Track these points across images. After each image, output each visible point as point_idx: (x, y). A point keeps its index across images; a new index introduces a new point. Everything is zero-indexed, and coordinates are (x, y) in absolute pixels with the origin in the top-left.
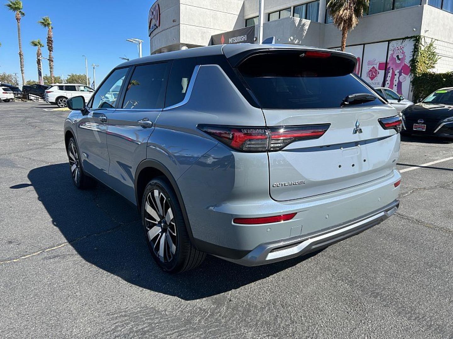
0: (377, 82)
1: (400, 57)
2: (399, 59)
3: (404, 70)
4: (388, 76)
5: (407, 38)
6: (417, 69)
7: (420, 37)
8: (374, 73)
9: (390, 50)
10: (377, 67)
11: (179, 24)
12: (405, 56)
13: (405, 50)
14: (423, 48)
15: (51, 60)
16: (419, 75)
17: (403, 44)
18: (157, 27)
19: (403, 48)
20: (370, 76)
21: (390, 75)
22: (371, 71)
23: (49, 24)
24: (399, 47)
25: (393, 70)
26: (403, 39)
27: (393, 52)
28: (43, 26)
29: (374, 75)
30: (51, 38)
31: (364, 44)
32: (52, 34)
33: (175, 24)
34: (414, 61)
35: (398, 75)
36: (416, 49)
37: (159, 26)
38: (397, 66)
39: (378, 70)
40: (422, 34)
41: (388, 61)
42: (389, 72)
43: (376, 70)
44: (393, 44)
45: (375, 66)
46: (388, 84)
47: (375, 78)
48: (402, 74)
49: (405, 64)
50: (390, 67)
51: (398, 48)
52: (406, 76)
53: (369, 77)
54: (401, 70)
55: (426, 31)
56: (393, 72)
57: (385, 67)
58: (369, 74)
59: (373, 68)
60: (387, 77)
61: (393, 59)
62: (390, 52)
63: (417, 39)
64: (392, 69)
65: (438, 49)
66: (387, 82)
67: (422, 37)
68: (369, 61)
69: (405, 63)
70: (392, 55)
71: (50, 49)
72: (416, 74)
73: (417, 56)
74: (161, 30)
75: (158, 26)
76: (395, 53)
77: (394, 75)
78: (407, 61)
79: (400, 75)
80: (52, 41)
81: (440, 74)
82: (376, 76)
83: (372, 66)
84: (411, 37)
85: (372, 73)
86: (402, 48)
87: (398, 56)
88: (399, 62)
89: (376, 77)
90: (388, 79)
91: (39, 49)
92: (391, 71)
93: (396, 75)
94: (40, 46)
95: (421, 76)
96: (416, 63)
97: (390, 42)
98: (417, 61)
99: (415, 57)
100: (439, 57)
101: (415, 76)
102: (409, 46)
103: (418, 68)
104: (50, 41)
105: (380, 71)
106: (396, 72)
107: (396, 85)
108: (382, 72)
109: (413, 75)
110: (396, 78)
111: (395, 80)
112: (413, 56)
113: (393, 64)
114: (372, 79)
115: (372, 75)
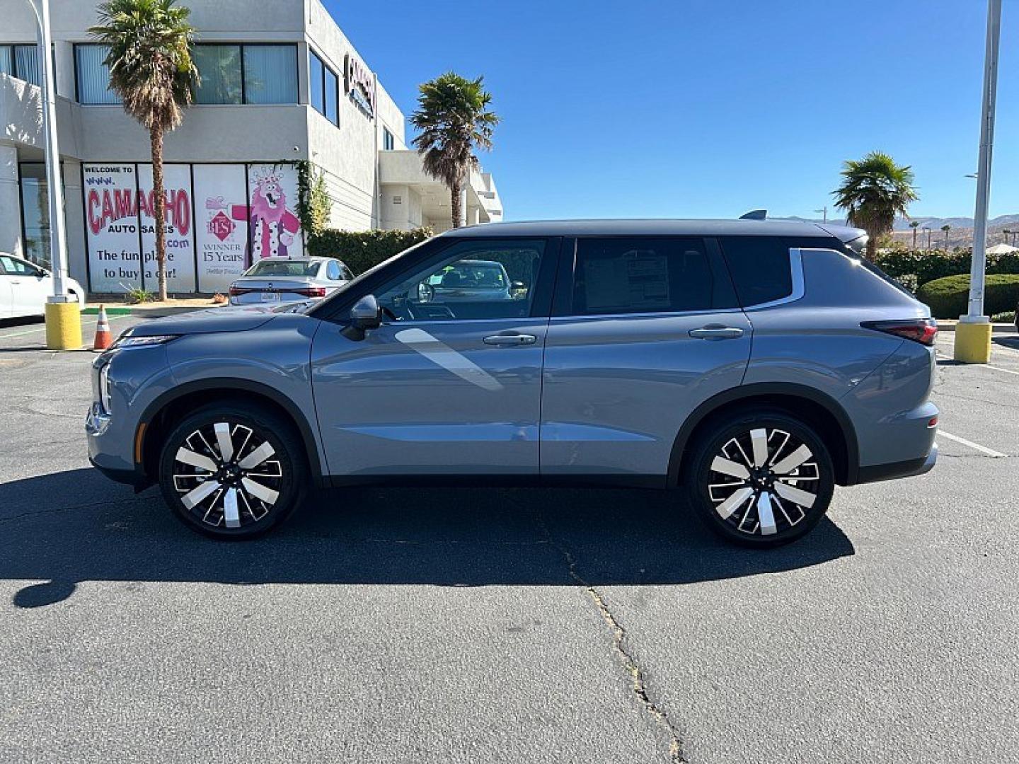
0: (234, 244)
1: (274, 197)
2: (274, 202)
3: (286, 223)
4: (257, 232)
5: (284, 162)
6: (313, 222)
7: (308, 162)
8: (225, 225)
9: (252, 181)
10: (228, 213)
12: (283, 196)
13: (281, 183)
14: (313, 184)
16: (319, 234)
17: (277, 174)
19: (277, 180)
20: (217, 232)
21: (259, 230)
22: (215, 220)
24: (269, 179)
25: (264, 222)
26: (276, 163)
27: (258, 186)
29: (225, 230)
31: (191, 164)
34: (304, 208)
35: (276, 231)
36: (304, 183)
38: (272, 214)
39: (232, 220)
40: (311, 158)
41: (251, 203)
42: (257, 225)
43: (228, 221)
44: (253, 170)
45: (224, 212)
46: (258, 248)
47: (229, 236)
48: (285, 230)
49: (286, 212)
50: (256, 216)
51: (266, 179)
52: (292, 234)
53: (216, 234)
54: (281, 221)
55: (315, 154)
56: (266, 227)
57: (245, 213)
58: (214, 227)
59: (221, 214)
60: (255, 234)
61: (259, 200)
62: (253, 187)
63: (303, 167)
64: (262, 219)
65: (331, 188)
66: (255, 246)
67: (310, 164)
68: (208, 201)
69: (287, 210)
70: (257, 191)
72: (313, 231)
73: (309, 198)
76: (263, 188)
77: (267, 231)
78: (291, 205)
79: (281, 232)
81: (355, 233)
82: (229, 232)
83: (217, 212)
84: (293, 162)
85: (220, 225)
86: (274, 179)
87: (269, 196)
88: (275, 207)
89: (230, 234)
90: (258, 238)
92: (260, 223)
93: (271, 231)
95: (324, 235)
96: (309, 211)
97: (249, 165)
98: (311, 208)
99: (305, 199)
101: (311, 235)
102: (288, 179)
103: (315, 221)
105: (237, 222)
106: (272, 226)
107: (275, 251)
108: (242, 226)
109: (306, 234)
110: (274, 236)
111: (271, 241)
112: (301, 197)
113: (262, 209)
114: (222, 236)
115: (219, 230)
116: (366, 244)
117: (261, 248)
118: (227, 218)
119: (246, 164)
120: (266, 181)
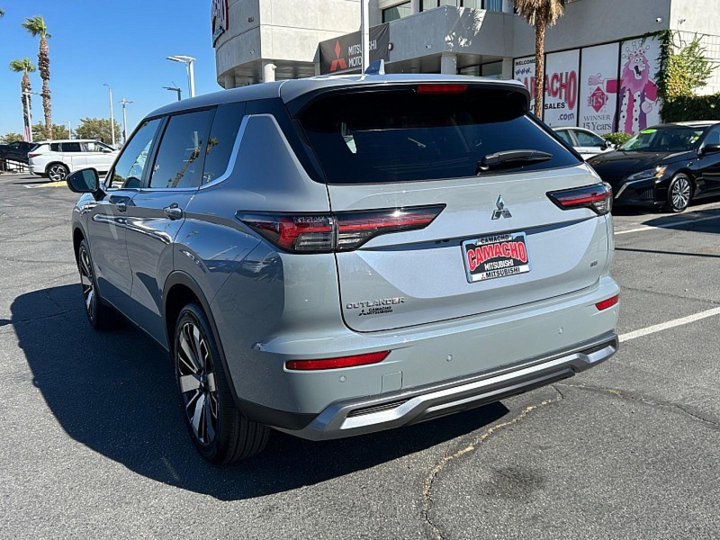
0: (606, 114)
1: (640, 69)
2: (639, 73)
3: (648, 91)
4: (624, 103)
5: (649, 35)
6: (668, 89)
7: (668, 33)
8: (600, 98)
9: (624, 56)
10: (604, 88)
11: (259, 26)
12: (647, 67)
13: (647, 56)
14: (677, 52)
15: (45, 96)
16: (671, 100)
17: (644, 46)
18: (224, 31)
19: (644, 52)
20: (594, 105)
21: (626, 101)
22: (594, 95)
23: (41, 29)
24: (638, 52)
25: (630, 93)
26: (642, 37)
27: (628, 60)
28: (31, 34)
29: (600, 103)
30: (46, 55)
31: (581, 48)
32: (46, 47)
33: (251, 25)
34: (661, 75)
35: (639, 100)
36: (664, 54)
37: (227, 29)
38: (637, 84)
39: (606, 94)
41: (622, 73)
42: (625, 96)
43: (603, 94)
44: (627, 45)
45: (600, 86)
46: (624, 117)
47: (602, 108)
48: (646, 98)
49: (649, 81)
50: (625, 87)
51: (635, 52)
52: (651, 102)
53: (593, 106)
54: (644, 91)
55: (682, 22)
56: (631, 96)
57: (616, 86)
58: (593, 101)
59: (598, 89)
60: (622, 105)
61: (628, 72)
62: (624, 61)
63: (666, 36)
64: (629, 90)
65: (711, 50)
66: (621, 115)
67: (673, 32)
68: (590, 78)
69: (650, 79)
70: (627, 65)
71: (45, 76)
72: (667, 98)
73: (667, 66)
74: (230, 36)
75: (225, 28)
76: (632, 62)
77: (632, 100)
78: (652, 78)
79: (643, 100)
80: (47, 60)
81: (705, 97)
82: (603, 104)
83: (595, 87)
84: (655, 34)
85: (597, 99)
86: (642, 52)
87: (636, 68)
88: (640, 77)
89: (603, 106)
90: (624, 108)
91: (26, 76)
92: (627, 94)
93: (635, 101)
94: (28, 70)
95: (675, 101)
96: (665, 78)
97: (622, 42)
98: (667, 76)
99: (663, 68)
100: (715, 65)
101: (666, 102)
102: (653, 49)
103: (669, 87)
104: (43, 60)
105: (609, 95)
106: (636, 96)
107: (636, 120)
108: (613, 97)
109: (661, 100)
110: (637, 105)
111: (634, 110)
112: (661, 66)
113: (629, 81)
114: (597, 108)
115: (596, 103)
116: (713, 106)
117: (626, 118)
118: (602, 93)
119: (620, 41)
120: (635, 55)
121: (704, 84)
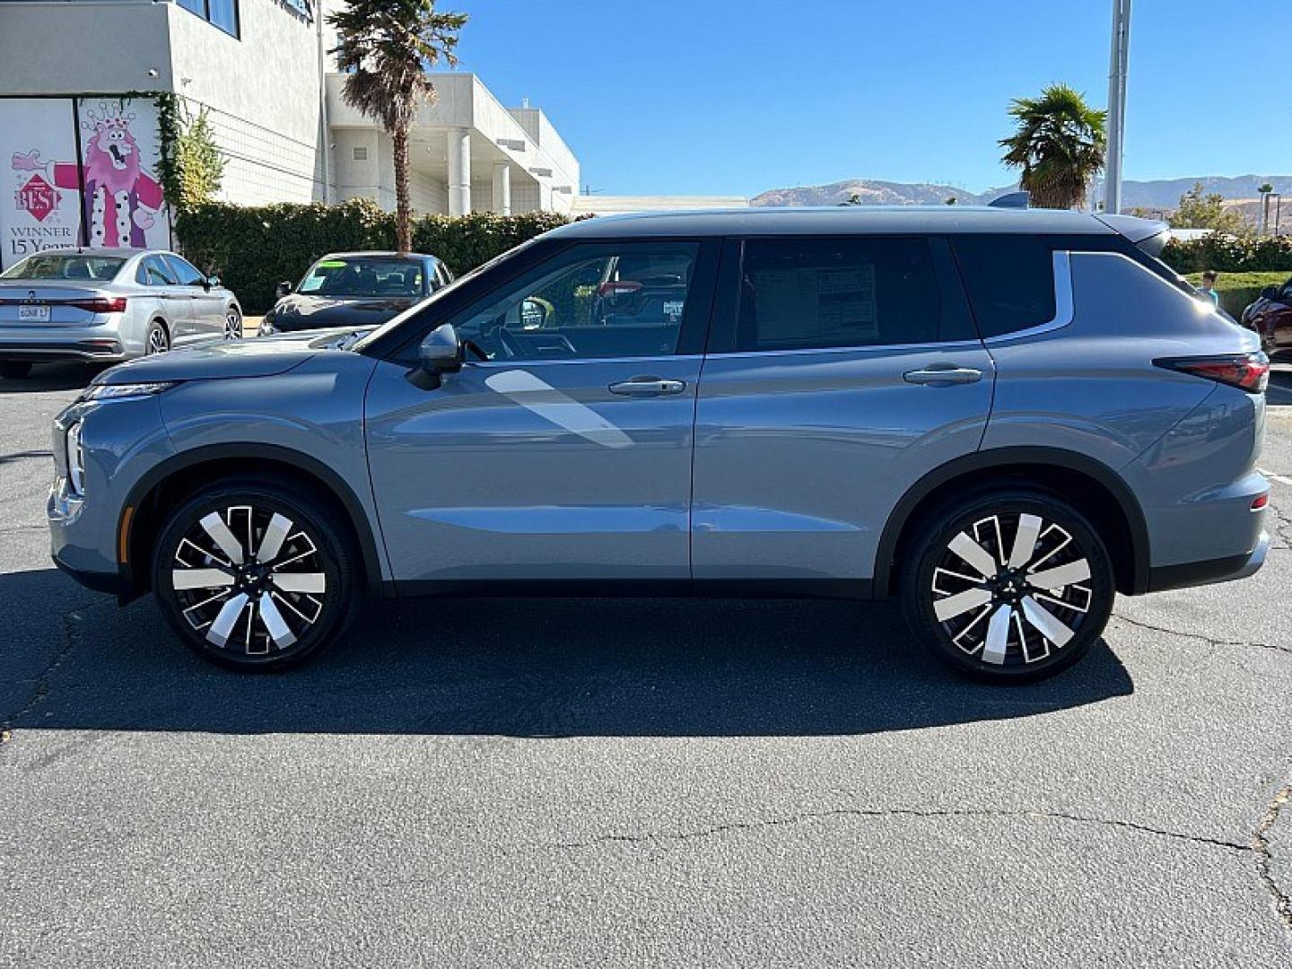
0: (61, 226)
1: (122, 152)
2: (122, 159)
3: (142, 192)
4: (96, 207)
5: (135, 95)
6: (184, 191)
7: (173, 96)
8: (44, 195)
9: (84, 125)
10: (49, 177)
12: (135, 150)
13: (132, 130)
14: (186, 132)
16: (193, 210)
17: (124, 113)
19: (125, 123)
20: (31, 207)
21: (99, 204)
22: (28, 189)
24: (113, 122)
25: (107, 192)
26: (122, 96)
27: (94, 134)
29: (44, 204)
34: (168, 168)
35: (126, 207)
36: (167, 131)
38: (120, 178)
39: (55, 188)
40: (178, 88)
41: (84, 156)
42: (96, 197)
43: (48, 188)
44: (87, 107)
45: (42, 174)
46: (99, 233)
47: (51, 214)
48: (139, 203)
49: (142, 175)
50: (94, 181)
51: (108, 121)
52: (152, 211)
53: (28, 208)
54: (134, 191)
55: (185, 82)
56: (110, 199)
57: (75, 176)
58: (27, 199)
59: (37, 179)
60: (92, 211)
61: (98, 155)
62: (86, 135)
63: (166, 102)
64: (103, 186)
65: (223, 135)
66: (94, 230)
67: (178, 97)
68: (14, 157)
69: (143, 171)
70: (94, 142)
72: (184, 205)
73: (176, 153)
76: (103, 137)
77: (112, 206)
78: (148, 164)
79: (134, 207)
81: (251, 209)
82: (52, 207)
83: (31, 175)
84: (149, 95)
85: (35, 196)
86: (121, 122)
87: (114, 149)
88: (124, 166)
89: (52, 211)
90: (98, 217)
92: (101, 193)
93: (119, 206)
95: (201, 213)
96: (177, 173)
97: (79, 100)
98: (180, 169)
99: (170, 155)
100: (226, 158)
101: (182, 212)
102: (143, 121)
103: (186, 189)
105: (64, 192)
106: (119, 197)
107: (125, 239)
108: (71, 198)
109: (173, 209)
110: (123, 215)
111: (118, 222)
112: (164, 150)
113: (102, 171)
114: (40, 214)
115: (35, 204)
116: (267, 225)
117: (103, 235)
118: (47, 186)
119: (74, 97)
120: (107, 125)
121: (218, 187)
